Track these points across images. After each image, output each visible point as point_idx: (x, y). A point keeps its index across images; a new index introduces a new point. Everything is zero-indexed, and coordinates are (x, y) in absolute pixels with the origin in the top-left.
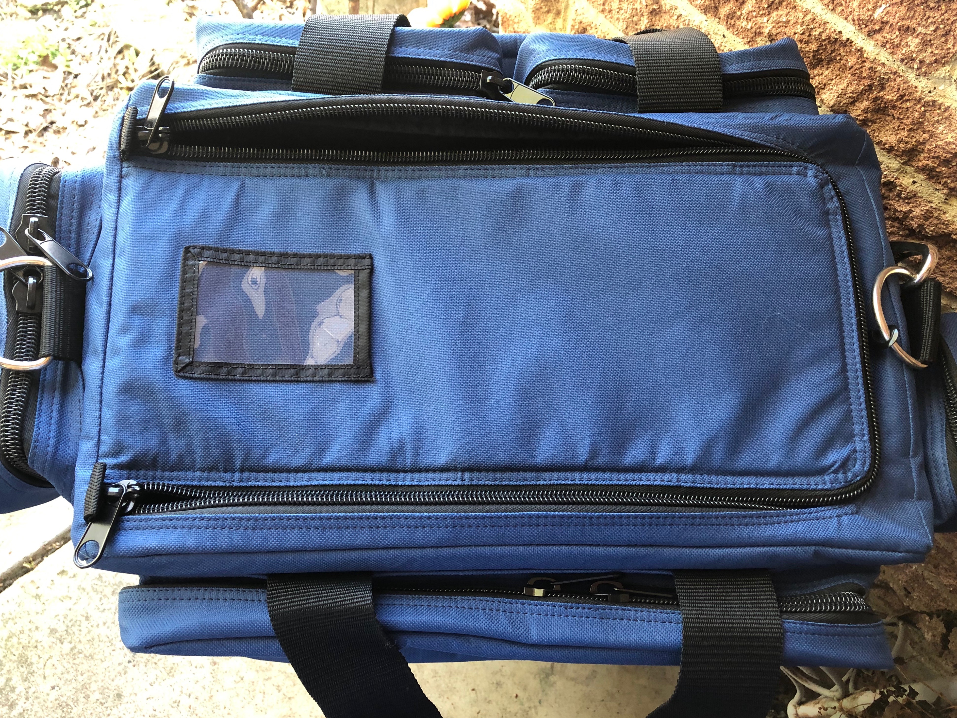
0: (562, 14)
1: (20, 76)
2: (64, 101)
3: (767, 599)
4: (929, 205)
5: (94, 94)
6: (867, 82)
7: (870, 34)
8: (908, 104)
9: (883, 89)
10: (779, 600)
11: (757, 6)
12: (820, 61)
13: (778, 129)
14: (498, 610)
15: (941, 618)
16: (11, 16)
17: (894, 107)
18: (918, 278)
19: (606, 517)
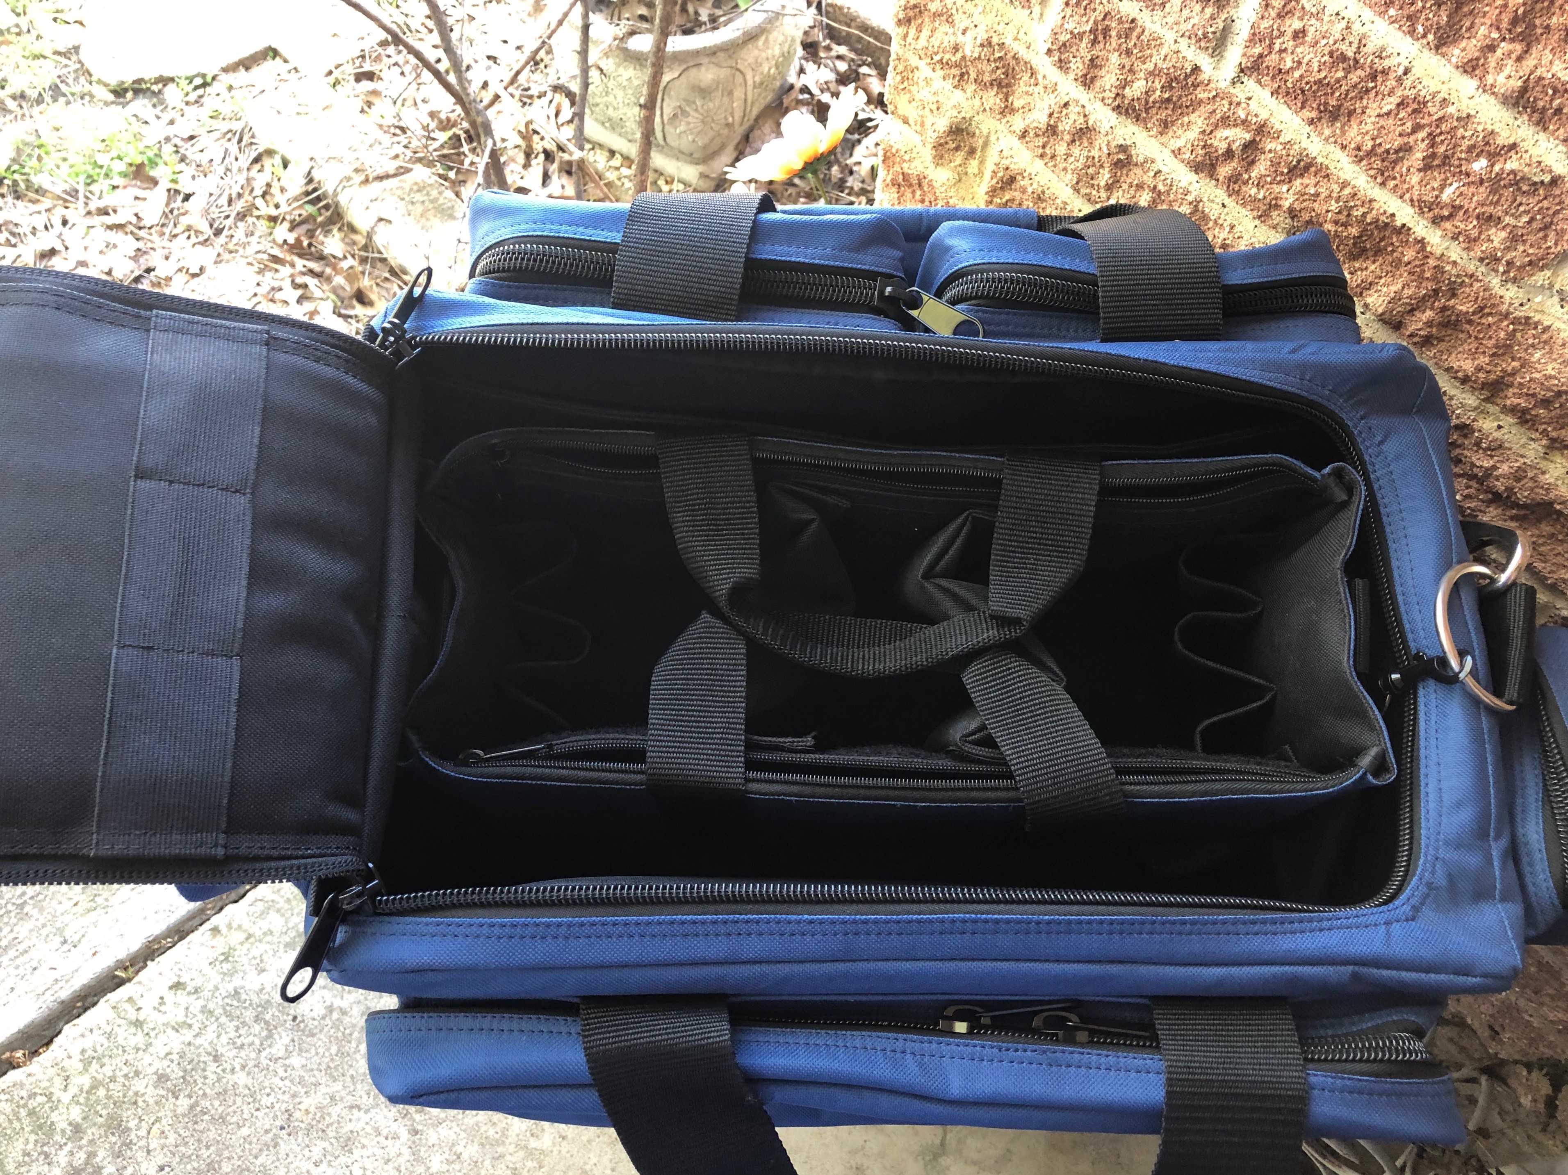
0: (979, 153)
1: (97, 194)
2: (167, 236)
3: (1285, 1041)
4: (1522, 460)
5: (215, 226)
6: (1431, 285)
7: (1436, 221)
8: (1490, 319)
9: (1454, 295)
10: (1303, 1042)
11: (1273, 169)
12: (1364, 250)
13: (1303, 367)
14: (904, 1052)
15: (1544, 1071)
16: (82, 98)
17: (1470, 322)
18: (1503, 578)
19: (1059, 923)
